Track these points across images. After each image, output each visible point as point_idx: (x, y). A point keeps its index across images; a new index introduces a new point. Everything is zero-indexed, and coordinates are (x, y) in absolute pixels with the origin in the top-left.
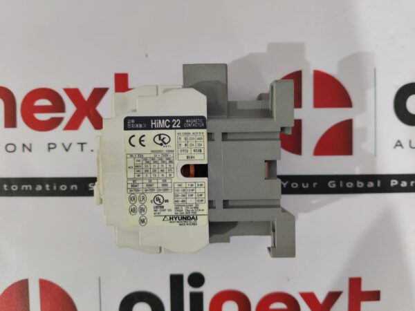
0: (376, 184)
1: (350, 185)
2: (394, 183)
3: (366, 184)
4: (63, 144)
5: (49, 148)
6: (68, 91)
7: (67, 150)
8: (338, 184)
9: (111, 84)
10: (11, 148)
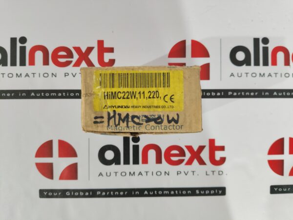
0: (221, 94)
1: (208, 94)
2: (230, 93)
3: (216, 94)
4: (72, 74)
5: (65, 76)
6: (75, 48)
7: (74, 77)
8: (203, 93)
9: (95, 45)
10: (46, 75)
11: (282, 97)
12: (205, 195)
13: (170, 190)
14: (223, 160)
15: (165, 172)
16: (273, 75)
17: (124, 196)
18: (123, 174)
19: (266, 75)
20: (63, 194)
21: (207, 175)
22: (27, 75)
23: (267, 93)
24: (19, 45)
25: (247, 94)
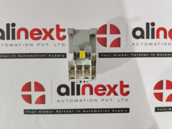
0: (127, 55)
1: (120, 55)
2: (132, 55)
3: (124, 55)
4: (42, 44)
5: (38, 45)
6: (43, 29)
7: (43, 46)
8: (116, 55)
9: (55, 28)
10: (27, 45)
11: (163, 56)
12: (117, 112)
13: (97, 109)
14: (128, 93)
15: (95, 100)
16: (157, 44)
17: (72, 113)
18: (71, 101)
19: (153, 44)
20: (37, 112)
21: (119, 101)
22: (16, 45)
23: (153, 55)
24: (11, 28)
25: (142, 55)
